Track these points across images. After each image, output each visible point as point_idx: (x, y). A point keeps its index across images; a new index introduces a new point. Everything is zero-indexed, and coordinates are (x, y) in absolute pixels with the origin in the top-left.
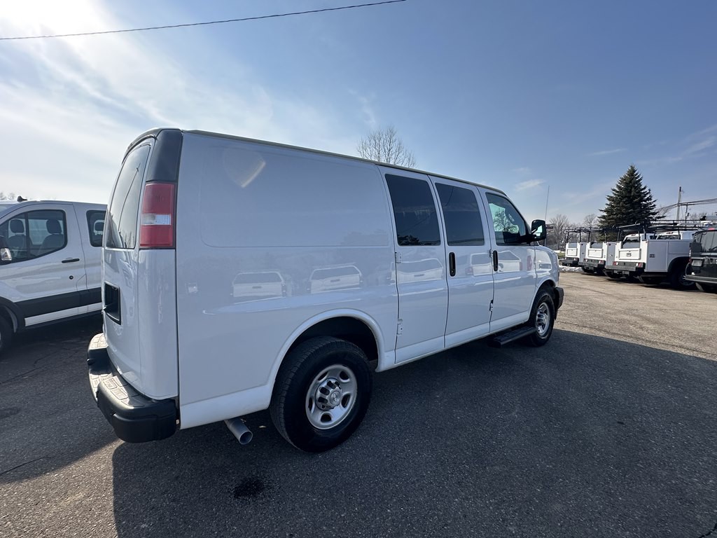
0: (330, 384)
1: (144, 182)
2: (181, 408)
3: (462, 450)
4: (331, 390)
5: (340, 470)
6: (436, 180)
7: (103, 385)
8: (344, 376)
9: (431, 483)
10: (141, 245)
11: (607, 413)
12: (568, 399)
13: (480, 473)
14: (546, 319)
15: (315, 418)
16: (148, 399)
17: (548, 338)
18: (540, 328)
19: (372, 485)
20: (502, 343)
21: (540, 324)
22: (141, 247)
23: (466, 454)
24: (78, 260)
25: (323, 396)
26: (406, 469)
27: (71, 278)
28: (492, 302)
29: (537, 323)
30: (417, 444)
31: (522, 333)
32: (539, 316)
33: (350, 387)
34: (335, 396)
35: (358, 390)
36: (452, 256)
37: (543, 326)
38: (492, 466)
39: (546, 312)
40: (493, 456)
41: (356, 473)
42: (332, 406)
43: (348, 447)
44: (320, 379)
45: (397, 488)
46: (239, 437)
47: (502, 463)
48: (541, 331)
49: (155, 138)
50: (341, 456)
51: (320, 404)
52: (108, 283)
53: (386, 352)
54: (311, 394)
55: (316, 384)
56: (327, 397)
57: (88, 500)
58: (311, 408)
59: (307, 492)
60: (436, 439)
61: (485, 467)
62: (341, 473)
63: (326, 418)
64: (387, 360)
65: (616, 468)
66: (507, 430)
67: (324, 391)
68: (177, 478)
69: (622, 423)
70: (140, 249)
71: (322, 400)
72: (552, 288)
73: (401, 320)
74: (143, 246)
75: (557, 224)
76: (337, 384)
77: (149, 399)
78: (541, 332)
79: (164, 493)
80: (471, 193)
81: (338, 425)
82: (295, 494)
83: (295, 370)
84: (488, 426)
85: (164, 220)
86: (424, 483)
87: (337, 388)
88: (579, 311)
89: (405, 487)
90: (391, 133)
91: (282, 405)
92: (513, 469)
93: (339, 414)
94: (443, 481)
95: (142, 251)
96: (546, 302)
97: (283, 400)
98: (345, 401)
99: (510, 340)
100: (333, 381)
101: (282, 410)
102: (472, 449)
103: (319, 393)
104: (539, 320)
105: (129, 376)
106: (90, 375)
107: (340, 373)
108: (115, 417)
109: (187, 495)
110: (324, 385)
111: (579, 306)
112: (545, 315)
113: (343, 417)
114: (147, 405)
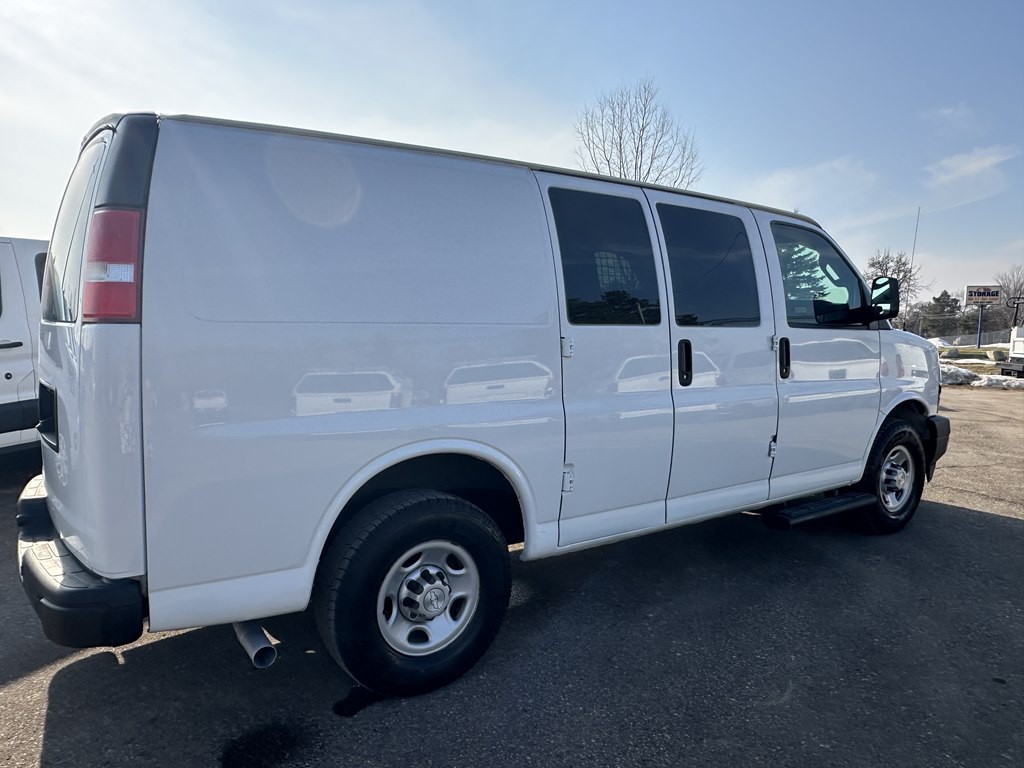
0: (426, 576)
1: (93, 206)
2: (150, 595)
3: (667, 709)
4: (427, 586)
5: (433, 728)
6: (658, 198)
7: (31, 553)
8: (455, 562)
9: (592, 758)
10: (85, 316)
11: (977, 663)
12: (909, 633)
13: (689, 748)
14: (904, 480)
15: (397, 634)
16: (97, 577)
17: (908, 518)
18: (890, 498)
19: (484, 755)
20: (793, 522)
21: (891, 490)
22: (86, 320)
23: (672, 715)
24: (20, 344)
25: (413, 596)
26: (553, 733)
27: (8, 376)
28: (775, 439)
29: (881, 486)
30: (585, 694)
31: (843, 504)
32: (889, 472)
33: (468, 584)
34: (434, 598)
35: (481, 589)
36: (686, 348)
37: (899, 493)
38: (715, 738)
39: (905, 466)
40: (722, 722)
41: (461, 733)
42: (429, 614)
43: (458, 691)
44: (407, 564)
45: (527, 761)
46: (252, 655)
47: (736, 735)
48: (893, 503)
49: (114, 130)
50: (440, 706)
51: (407, 610)
52: (43, 382)
53: (540, 523)
54: (388, 590)
55: (398, 573)
56: (418, 598)
57: (7, 743)
58: (388, 616)
59: (367, 757)
60: (623, 687)
61: (701, 739)
62: (434, 731)
63: (419, 636)
64: (542, 539)
65: (956, 758)
66: (765, 679)
67: (415, 587)
68: (153, 720)
69: (1003, 682)
70: (84, 323)
71: (410, 603)
72: (922, 418)
73: (571, 465)
74: (89, 318)
75: (1012, 286)
76: (440, 576)
77: (99, 577)
78: (891, 505)
79: (129, 743)
80: (738, 223)
81: (442, 650)
82: (346, 759)
83: (357, 544)
84: (730, 672)
85: (123, 273)
86: (578, 757)
87: (438, 583)
88: (1003, 469)
89: (542, 762)
90: (647, 92)
91: (333, 606)
92: (753, 746)
93: (443, 631)
94: (615, 756)
95: (86, 326)
96: (906, 444)
97: (334, 596)
98: (456, 608)
99: (812, 517)
100: (433, 571)
101: (332, 615)
102: (687, 708)
103: (405, 591)
104: (888, 481)
105: (72, 541)
106: (20, 542)
107: (445, 555)
108: (42, 603)
109: (164, 748)
110: (416, 576)
111: (1005, 459)
112: (901, 472)
113: (453, 635)
114: (92, 585)
